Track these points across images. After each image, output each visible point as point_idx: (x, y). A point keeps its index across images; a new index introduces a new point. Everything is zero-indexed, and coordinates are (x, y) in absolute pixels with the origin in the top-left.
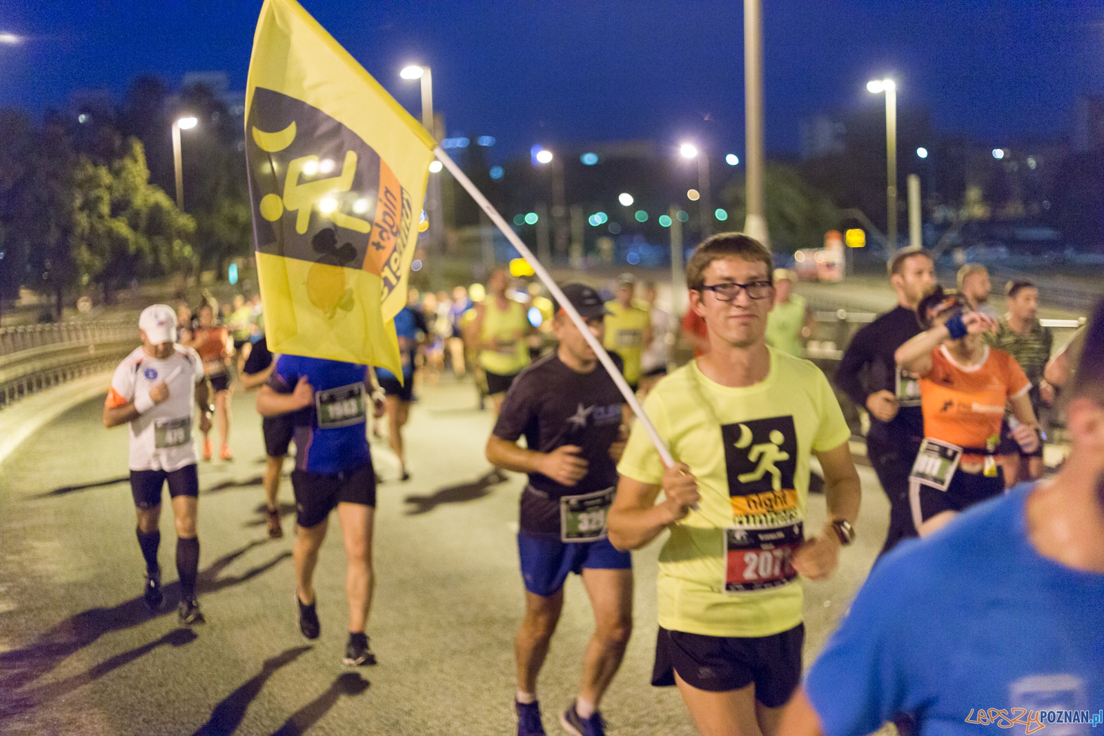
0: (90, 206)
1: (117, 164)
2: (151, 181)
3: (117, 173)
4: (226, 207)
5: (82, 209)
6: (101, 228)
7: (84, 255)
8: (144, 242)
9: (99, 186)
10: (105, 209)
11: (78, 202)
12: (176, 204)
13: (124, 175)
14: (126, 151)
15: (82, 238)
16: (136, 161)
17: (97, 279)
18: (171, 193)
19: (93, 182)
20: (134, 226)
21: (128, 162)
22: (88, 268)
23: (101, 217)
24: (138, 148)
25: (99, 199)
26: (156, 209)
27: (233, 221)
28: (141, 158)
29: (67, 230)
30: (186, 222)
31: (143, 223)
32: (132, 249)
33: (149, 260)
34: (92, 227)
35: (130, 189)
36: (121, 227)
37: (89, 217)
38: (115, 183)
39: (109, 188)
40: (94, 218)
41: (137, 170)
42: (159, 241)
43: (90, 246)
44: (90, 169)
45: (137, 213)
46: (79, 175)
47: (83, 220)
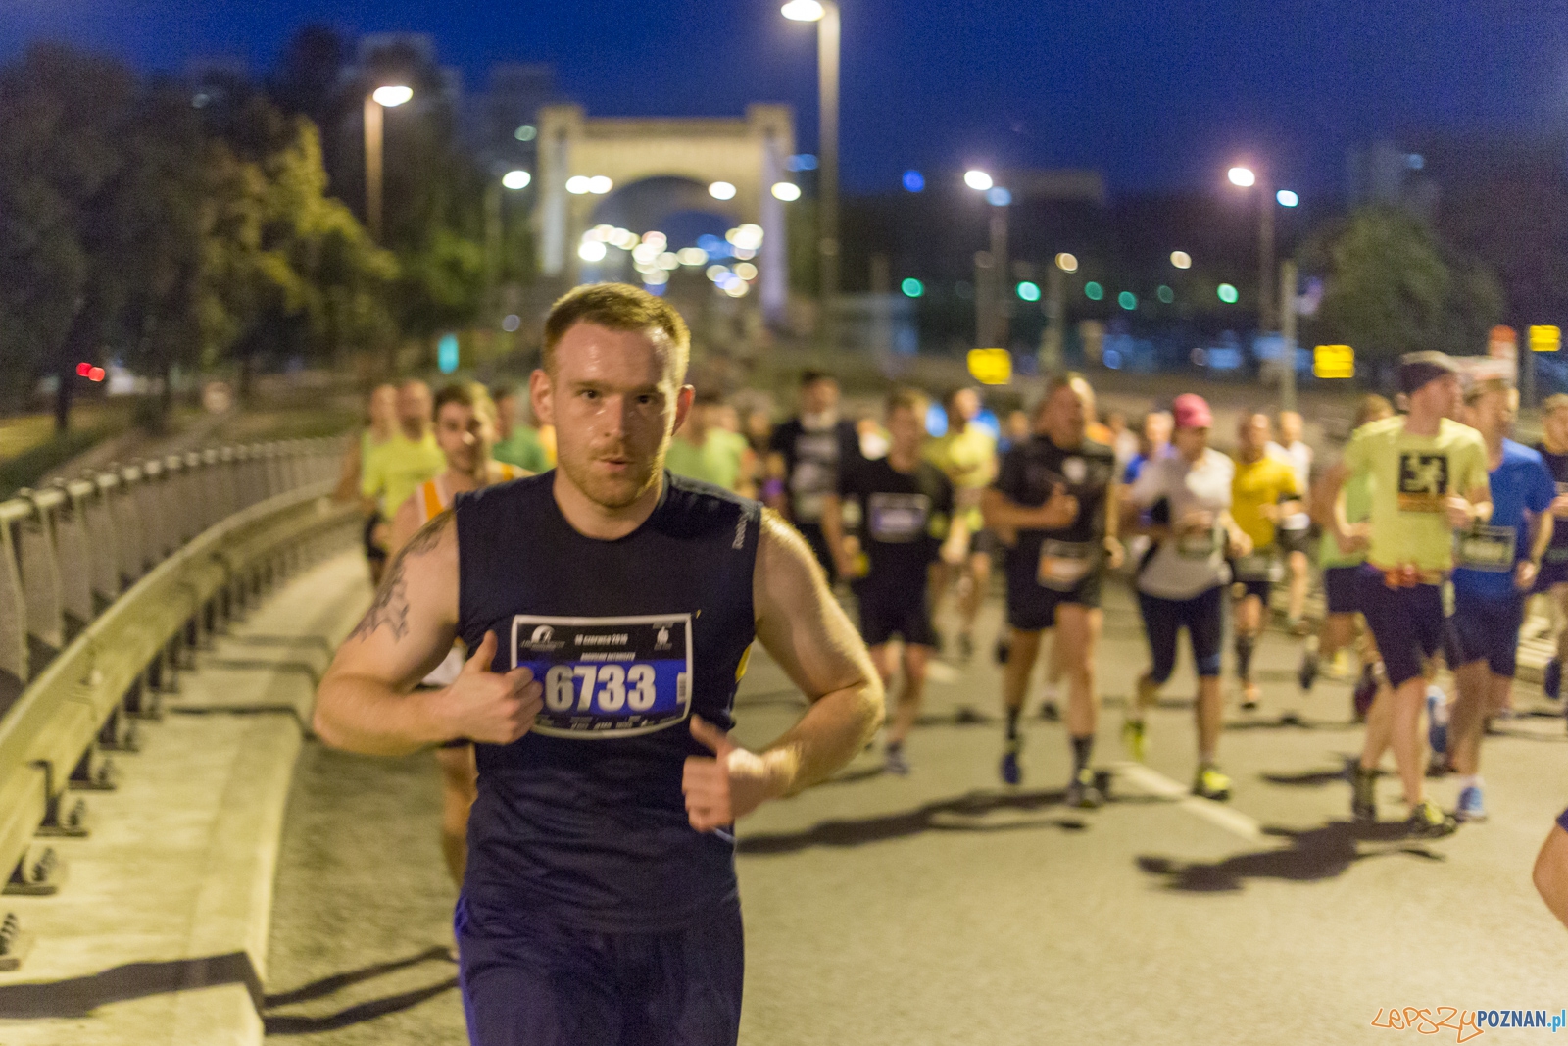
0: (227, 228)
1: (273, 161)
2: (328, 193)
3: (272, 176)
4: (445, 245)
5: (213, 233)
6: (243, 268)
7: (213, 312)
8: (314, 298)
9: (243, 196)
10: (251, 235)
11: (207, 223)
12: (368, 233)
13: (283, 178)
14: (288, 138)
15: (211, 282)
16: (305, 157)
17: (229, 353)
18: (360, 213)
19: (233, 188)
20: (297, 266)
21: (289, 158)
22: (217, 335)
23: (243, 248)
24: (310, 140)
25: (241, 219)
26: (334, 241)
27: (454, 267)
28: (314, 152)
29: (187, 268)
30: (383, 263)
31: (312, 262)
32: (292, 305)
33: (320, 326)
34: (229, 265)
35: (295, 201)
36: (277, 267)
37: (225, 248)
38: (269, 193)
39: (260, 200)
40: (233, 250)
41: (307, 171)
42: (338, 293)
43: (224, 298)
44: (230, 167)
45: (303, 245)
46: (212, 176)
47: (214, 255)
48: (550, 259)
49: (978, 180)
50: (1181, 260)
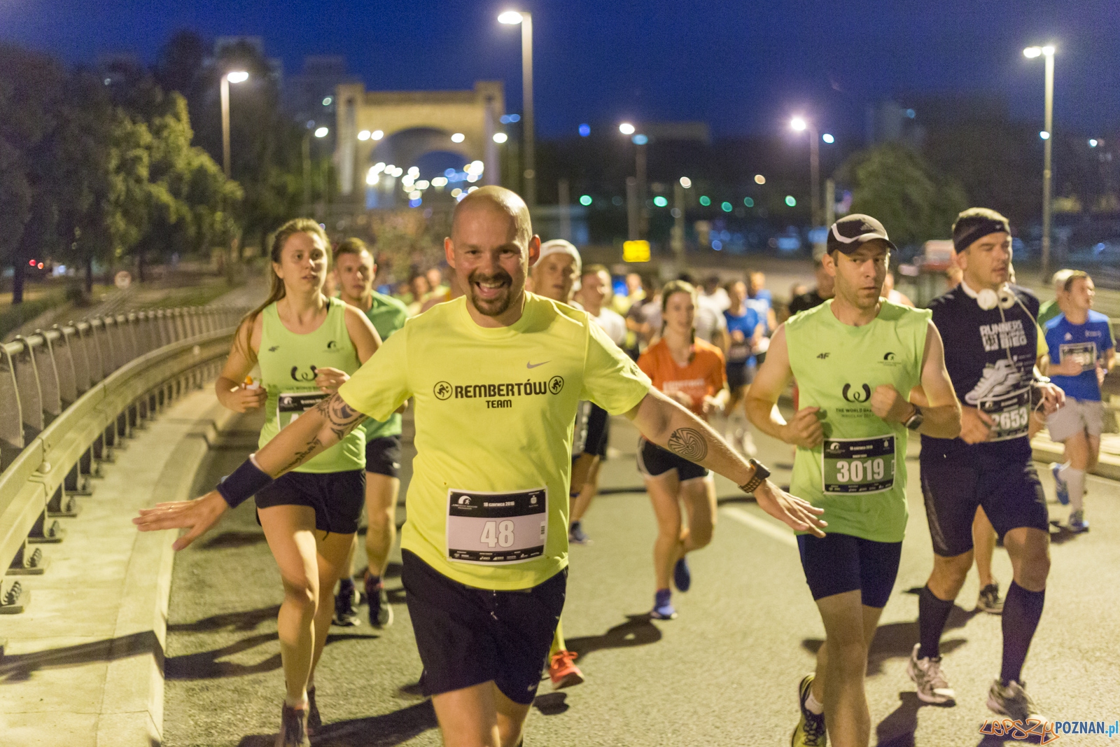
0: (127, 167)
1: (157, 121)
2: (194, 143)
3: (157, 132)
4: (274, 175)
5: (118, 170)
6: (138, 193)
7: (118, 223)
8: (185, 210)
9: (138, 146)
10: (143, 172)
11: (113, 163)
12: (222, 169)
13: (165, 134)
14: (167, 107)
15: (117, 203)
16: (179, 120)
17: (131, 251)
18: (217, 158)
19: (130, 140)
20: (175, 193)
21: (170, 120)
22: (123, 238)
23: (139, 180)
24: (182, 104)
25: (138, 159)
26: (201, 172)
27: (280, 191)
28: (185, 116)
29: (100, 194)
30: (233, 189)
31: (185, 189)
32: (173, 218)
33: (192, 231)
34: (128, 191)
35: (171, 150)
36: (161, 192)
37: (125, 180)
38: (156, 143)
39: (148, 148)
40: (132, 183)
41: (180, 129)
42: (202, 209)
43: (126, 214)
44: (129, 126)
45: (179, 178)
46: (118, 132)
47: (119, 183)
48: (345, 185)
49: (627, 129)
50: (760, 179)
